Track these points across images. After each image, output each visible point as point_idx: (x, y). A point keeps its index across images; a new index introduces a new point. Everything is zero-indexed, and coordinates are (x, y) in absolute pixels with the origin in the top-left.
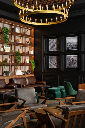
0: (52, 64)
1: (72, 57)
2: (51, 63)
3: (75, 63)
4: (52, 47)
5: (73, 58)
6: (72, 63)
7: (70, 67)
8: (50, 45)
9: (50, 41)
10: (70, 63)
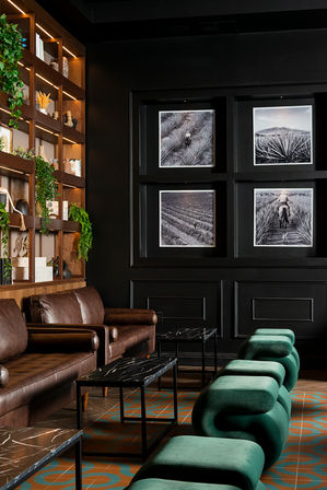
0: (174, 230)
1: (282, 198)
2: (172, 222)
3: (295, 225)
4: (174, 149)
5: (286, 203)
6: (283, 222)
7: (271, 242)
8: (167, 139)
9: (164, 119)
10: (271, 224)
